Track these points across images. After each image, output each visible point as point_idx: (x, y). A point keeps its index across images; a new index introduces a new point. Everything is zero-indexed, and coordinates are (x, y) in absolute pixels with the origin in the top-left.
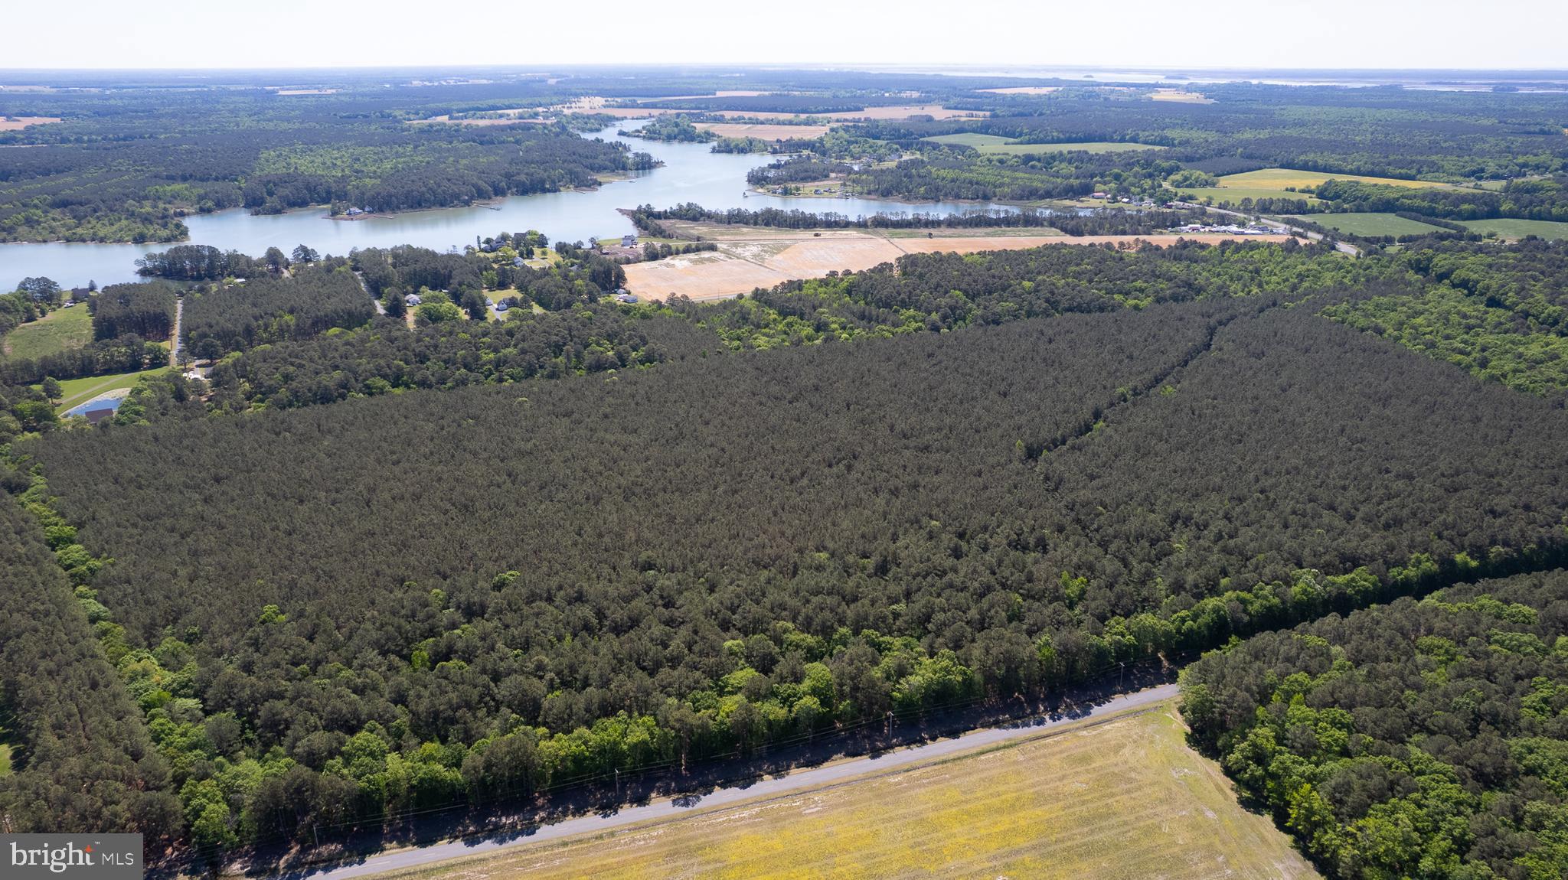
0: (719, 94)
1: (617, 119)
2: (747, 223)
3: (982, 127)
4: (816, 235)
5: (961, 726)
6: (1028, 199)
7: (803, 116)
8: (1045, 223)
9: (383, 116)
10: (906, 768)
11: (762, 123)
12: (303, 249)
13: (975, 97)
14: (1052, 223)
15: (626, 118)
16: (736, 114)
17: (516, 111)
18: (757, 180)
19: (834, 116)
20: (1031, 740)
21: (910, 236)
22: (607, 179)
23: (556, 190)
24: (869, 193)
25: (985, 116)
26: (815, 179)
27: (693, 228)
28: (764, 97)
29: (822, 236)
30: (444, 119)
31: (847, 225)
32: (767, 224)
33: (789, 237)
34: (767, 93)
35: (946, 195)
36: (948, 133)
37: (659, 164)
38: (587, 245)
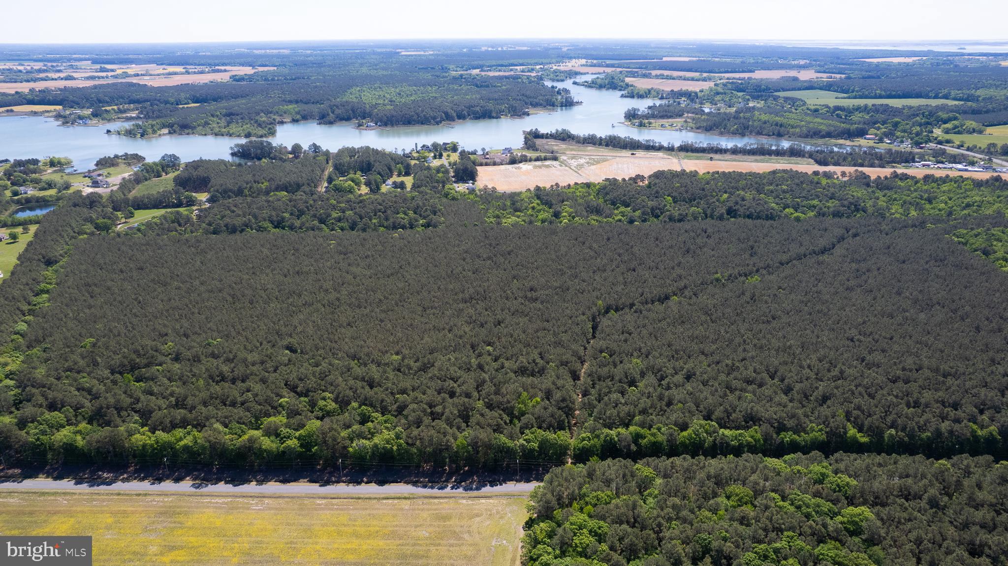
0: (665, 59)
1: (582, 74)
2: (594, 144)
3: (826, 86)
4: (633, 154)
5: (391, 479)
6: (812, 137)
7: (705, 75)
8: (807, 155)
9: (442, 68)
10: (332, 496)
11: (674, 79)
12: (314, 145)
13: (849, 64)
14: (811, 155)
15: (588, 73)
16: (659, 72)
17: (521, 67)
18: (631, 116)
19: (727, 75)
20: (426, 497)
21: (698, 158)
22: (535, 112)
23: (497, 117)
24: (698, 128)
25: (841, 78)
26: (671, 117)
27: (557, 145)
28: (693, 61)
29: (637, 155)
30: (476, 71)
31: (660, 148)
32: (607, 145)
33: (612, 154)
34: (695, 59)
35: (751, 132)
36: (799, 89)
37: (579, 103)
38: (480, 152)
